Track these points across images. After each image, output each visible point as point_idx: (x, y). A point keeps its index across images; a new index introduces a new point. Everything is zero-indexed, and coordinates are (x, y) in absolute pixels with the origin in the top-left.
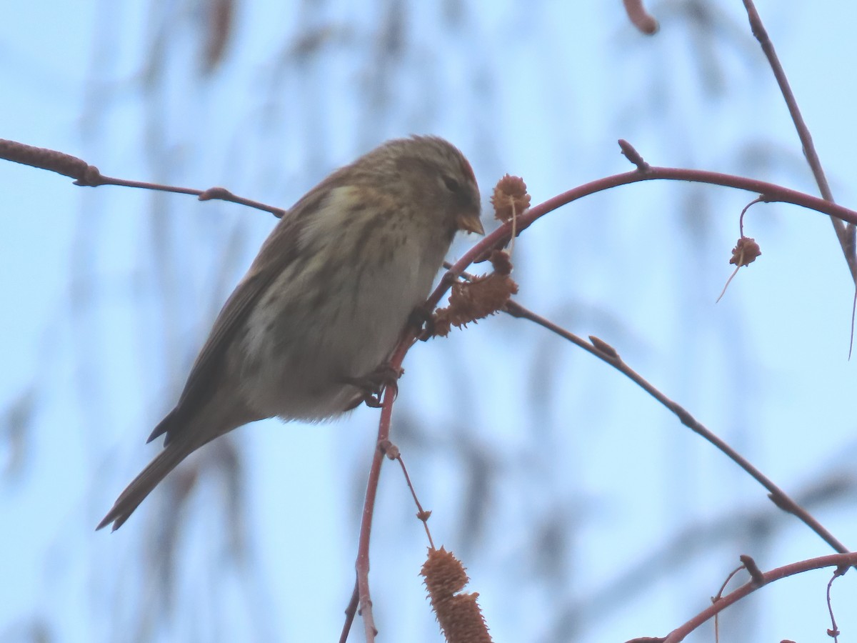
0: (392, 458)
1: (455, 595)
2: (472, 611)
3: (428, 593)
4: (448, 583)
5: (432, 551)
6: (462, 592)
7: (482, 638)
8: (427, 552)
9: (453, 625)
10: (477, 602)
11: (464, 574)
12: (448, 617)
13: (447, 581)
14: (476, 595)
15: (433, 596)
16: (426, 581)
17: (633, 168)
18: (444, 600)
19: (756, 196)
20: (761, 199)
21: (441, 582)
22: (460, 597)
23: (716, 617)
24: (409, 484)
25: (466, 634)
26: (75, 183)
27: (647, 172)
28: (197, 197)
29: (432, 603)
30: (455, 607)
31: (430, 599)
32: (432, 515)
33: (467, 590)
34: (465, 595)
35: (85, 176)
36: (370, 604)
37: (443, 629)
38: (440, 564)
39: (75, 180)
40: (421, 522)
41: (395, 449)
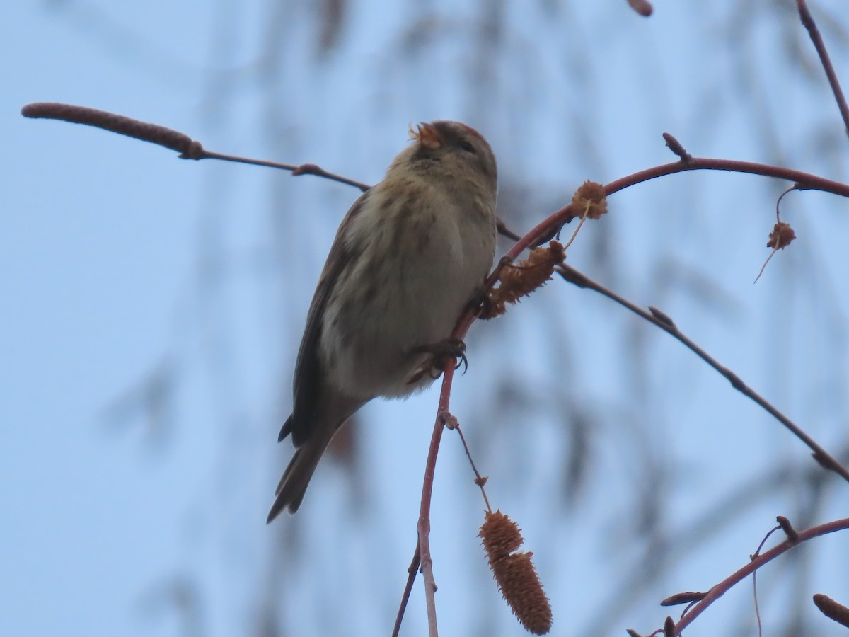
0: (451, 428)
1: (511, 554)
2: (526, 569)
3: (486, 553)
4: (505, 545)
5: (489, 514)
6: (517, 552)
7: (536, 594)
8: (485, 515)
9: (510, 583)
10: (531, 561)
11: (520, 535)
12: (505, 576)
13: (503, 542)
14: (530, 554)
15: (490, 555)
16: (484, 542)
17: (676, 159)
18: (501, 560)
19: (792, 184)
20: (796, 187)
21: (498, 543)
22: (515, 556)
23: (755, 574)
24: (467, 453)
25: (522, 591)
26: (180, 157)
27: (690, 163)
28: (291, 172)
29: (490, 562)
30: (511, 566)
31: (488, 559)
32: (488, 480)
33: (522, 549)
34: (520, 554)
35: (189, 150)
36: (431, 562)
37: (500, 587)
38: (497, 527)
39: (180, 154)
40: (479, 487)
41: (454, 419)
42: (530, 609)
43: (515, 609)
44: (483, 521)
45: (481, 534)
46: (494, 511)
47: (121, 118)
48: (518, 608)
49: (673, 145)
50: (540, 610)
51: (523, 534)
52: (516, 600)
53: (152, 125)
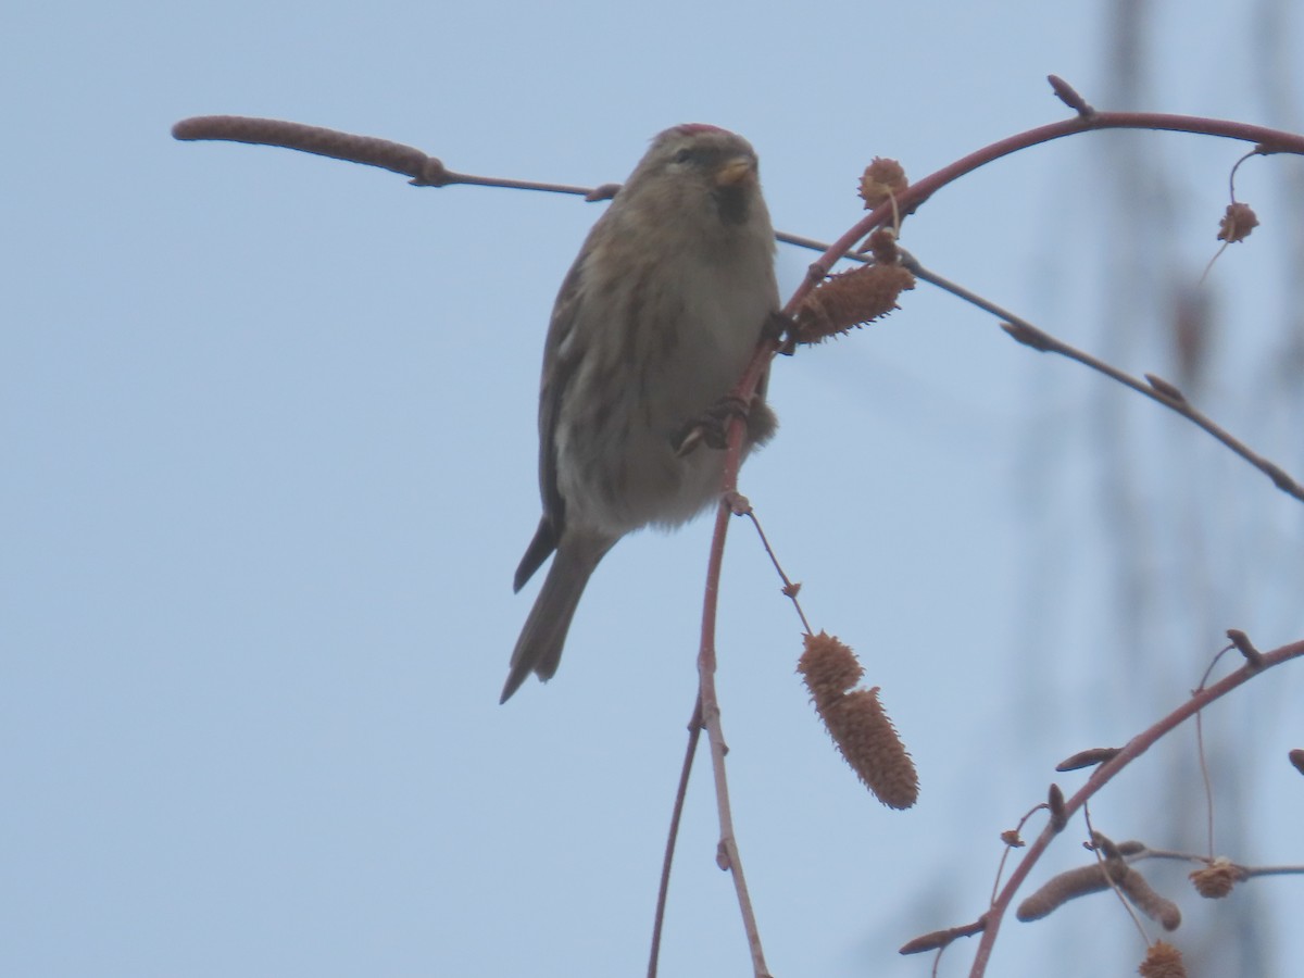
0: (740, 515)
1: (847, 692)
2: (874, 714)
3: (811, 696)
4: (836, 681)
5: (808, 639)
6: (856, 688)
7: (891, 750)
8: (802, 639)
9: (851, 738)
10: (879, 700)
11: (856, 663)
12: (843, 728)
13: (836, 677)
14: (876, 689)
15: (817, 699)
16: (807, 681)
17: (1071, 114)
18: (834, 704)
19: (1250, 146)
20: (1258, 151)
21: (826, 681)
22: (854, 696)
23: (1199, 718)
24: (768, 549)
25: (869, 747)
26: (411, 183)
27: (1092, 119)
28: (583, 197)
29: (818, 710)
30: (850, 713)
31: (814, 704)
32: (802, 587)
33: (863, 684)
34: (862, 692)
35: (424, 172)
36: (717, 711)
37: (837, 744)
38: (823, 656)
39: (412, 179)
40: (789, 599)
41: (745, 501)
42: (884, 773)
43: (862, 774)
44: (800, 650)
45: (801, 669)
46: (816, 633)
47: (321, 131)
48: (867, 773)
49: (1065, 94)
50: (899, 774)
51: (861, 662)
52: (863, 762)
53: (368, 139)
